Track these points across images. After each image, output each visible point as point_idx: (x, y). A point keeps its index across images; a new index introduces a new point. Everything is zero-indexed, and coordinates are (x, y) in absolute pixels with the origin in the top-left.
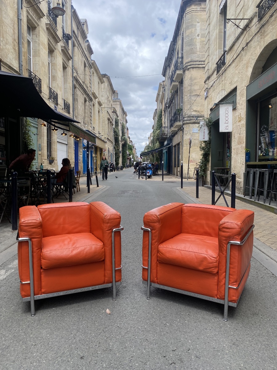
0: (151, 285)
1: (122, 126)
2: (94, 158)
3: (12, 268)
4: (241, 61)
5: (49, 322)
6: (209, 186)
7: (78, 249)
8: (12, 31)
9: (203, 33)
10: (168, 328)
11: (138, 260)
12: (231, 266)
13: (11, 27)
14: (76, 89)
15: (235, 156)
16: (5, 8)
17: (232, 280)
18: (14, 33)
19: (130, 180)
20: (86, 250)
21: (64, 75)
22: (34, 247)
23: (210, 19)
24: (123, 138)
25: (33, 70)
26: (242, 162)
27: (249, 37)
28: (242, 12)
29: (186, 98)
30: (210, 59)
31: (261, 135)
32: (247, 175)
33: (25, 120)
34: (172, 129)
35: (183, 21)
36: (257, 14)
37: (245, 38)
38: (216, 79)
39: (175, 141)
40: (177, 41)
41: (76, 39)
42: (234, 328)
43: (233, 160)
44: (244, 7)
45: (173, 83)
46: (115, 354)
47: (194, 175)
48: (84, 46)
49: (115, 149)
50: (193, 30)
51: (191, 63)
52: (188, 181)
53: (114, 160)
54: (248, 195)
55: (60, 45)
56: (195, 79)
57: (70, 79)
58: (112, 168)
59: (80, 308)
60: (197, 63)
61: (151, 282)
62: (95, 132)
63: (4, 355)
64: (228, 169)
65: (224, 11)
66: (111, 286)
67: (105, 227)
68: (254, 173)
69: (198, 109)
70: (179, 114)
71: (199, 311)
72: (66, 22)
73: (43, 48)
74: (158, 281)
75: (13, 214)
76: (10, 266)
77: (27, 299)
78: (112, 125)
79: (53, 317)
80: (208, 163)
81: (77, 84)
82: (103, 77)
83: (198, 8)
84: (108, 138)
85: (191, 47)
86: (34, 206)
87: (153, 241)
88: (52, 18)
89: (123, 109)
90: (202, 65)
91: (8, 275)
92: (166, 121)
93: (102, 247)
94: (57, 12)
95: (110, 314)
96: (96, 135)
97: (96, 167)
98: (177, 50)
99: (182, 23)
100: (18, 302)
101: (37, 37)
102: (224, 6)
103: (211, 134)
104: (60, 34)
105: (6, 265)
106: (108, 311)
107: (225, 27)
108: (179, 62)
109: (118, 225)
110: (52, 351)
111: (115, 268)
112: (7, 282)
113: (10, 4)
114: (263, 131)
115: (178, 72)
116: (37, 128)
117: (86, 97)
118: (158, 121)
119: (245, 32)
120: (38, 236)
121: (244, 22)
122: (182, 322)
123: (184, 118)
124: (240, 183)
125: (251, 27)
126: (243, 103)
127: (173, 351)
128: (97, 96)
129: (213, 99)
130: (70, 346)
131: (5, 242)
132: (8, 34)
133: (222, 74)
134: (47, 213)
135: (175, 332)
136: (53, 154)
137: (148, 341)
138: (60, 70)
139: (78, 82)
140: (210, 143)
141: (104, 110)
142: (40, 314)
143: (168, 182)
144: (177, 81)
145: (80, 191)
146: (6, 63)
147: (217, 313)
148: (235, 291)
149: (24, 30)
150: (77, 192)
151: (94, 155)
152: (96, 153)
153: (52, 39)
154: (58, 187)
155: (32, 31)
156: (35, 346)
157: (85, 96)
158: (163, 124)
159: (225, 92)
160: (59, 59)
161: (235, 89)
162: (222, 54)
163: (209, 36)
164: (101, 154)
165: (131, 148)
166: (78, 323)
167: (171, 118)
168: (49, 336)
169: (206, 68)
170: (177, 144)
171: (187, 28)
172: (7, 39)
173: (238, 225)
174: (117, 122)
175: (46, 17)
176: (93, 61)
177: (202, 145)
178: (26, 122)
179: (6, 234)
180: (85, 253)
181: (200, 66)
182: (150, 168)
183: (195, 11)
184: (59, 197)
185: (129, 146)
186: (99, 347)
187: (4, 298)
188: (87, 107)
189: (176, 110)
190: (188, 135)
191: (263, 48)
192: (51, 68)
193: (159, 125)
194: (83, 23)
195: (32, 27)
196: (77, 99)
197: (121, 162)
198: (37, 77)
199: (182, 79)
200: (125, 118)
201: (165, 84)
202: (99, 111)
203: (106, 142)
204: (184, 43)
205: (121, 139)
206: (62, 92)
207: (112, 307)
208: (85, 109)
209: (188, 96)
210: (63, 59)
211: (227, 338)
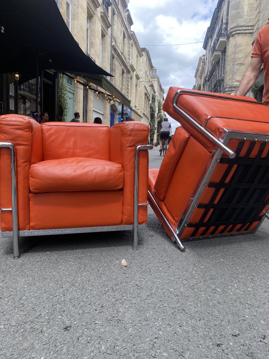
1: (159, 102)
5: (35, 269)
7: (84, 169)
10: (219, 296)
14: (114, 59)
20: (95, 171)
21: (103, 43)
24: (159, 115)
29: (228, 68)
40: (222, 7)
41: (116, 7)
45: (215, 53)
46: (127, 329)
48: (124, 15)
49: (150, 125)
51: (237, 29)
55: (99, 11)
56: (240, 46)
57: (109, 49)
59: (85, 256)
60: (243, 28)
62: (131, 105)
66: (132, 229)
67: (125, 142)
70: (220, 85)
73: (82, 12)
78: (149, 100)
79: (43, 263)
81: (116, 54)
82: (142, 51)
84: (143, 113)
85: (238, 10)
89: (160, 87)
90: (249, 31)
93: (120, 169)
95: (126, 266)
96: (132, 108)
98: (221, 17)
106: (124, 262)
108: (223, 28)
110: (21, 311)
111: (138, 203)
115: (221, 39)
116: (73, 93)
117: (124, 69)
120: (25, 141)
122: (243, 288)
123: (225, 89)
128: (135, 69)
130: (53, 305)
137: (187, 314)
138: (98, 37)
139: (117, 52)
141: (141, 84)
142: (27, 258)
144: (220, 51)
153: (91, 3)
157: (123, 67)
160: (98, 25)
166: (75, 274)
168: (25, 288)
174: (154, 98)
176: (132, 32)
178: (62, 85)
180: (94, 174)
181: (247, 31)
186: (101, 314)
188: (124, 79)
189: (217, 81)
192: (90, 34)
196: (115, 69)
197: (156, 139)
199: (225, 47)
200: (162, 96)
201: (205, 58)
202: (136, 85)
203: (142, 117)
204: (230, 7)
205: (157, 115)
206: (100, 60)
207: (130, 258)
208: (122, 81)
209: (231, 65)
210: (102, 26)
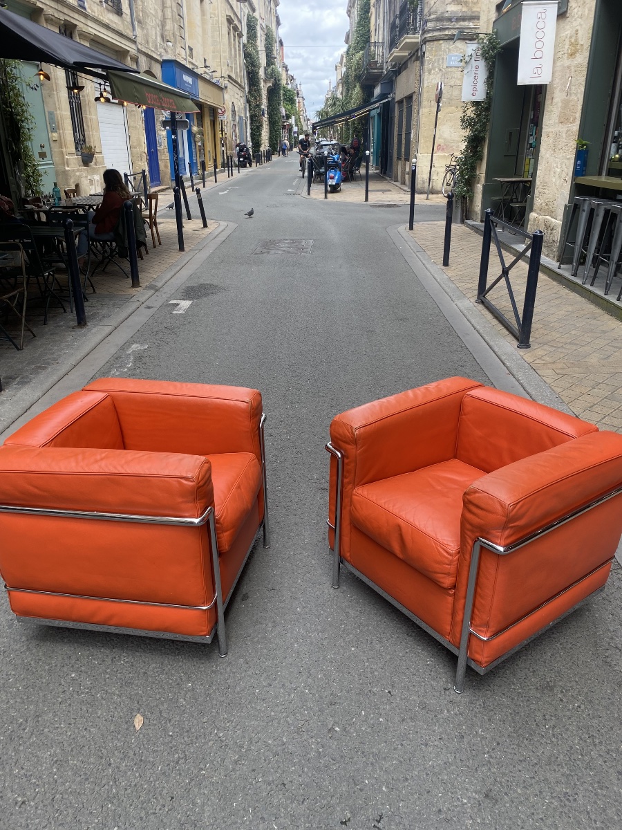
1: (266, 35)
2: (198, 136)
5: (60, 724)
6: (478, 224)
10: (336, 743)
19: (285, 198)
24: (270, 70)
26: (564, 175)
32: (573, 212)
34: (395, 54)
39: (400, 93)
42: (493, 739)
43: (543, 164)
47: (445, 183)
49: (250, 105)
52: (428, 202)
53: (248, 134)
54: (570, 262)
58: (245, 158)
62: (194, 61)
70: (415, 10)
78: (240, 36)
80: (478, 162)
84: (229, 76)
92: (381, 25)
96: (199, 71)
97: (204, 159)
103: (492, 82)
118: (359, 23)
122: (372, 719)
123: (426, 22)
124: (552, 230)
127: (342, 823)
130: (102, 807)
135: (353, 758)
136: (89, 138)
137: (287, 791)
140: (487, 109)
143: (379, 205)
145: (160, 244)
150: (155, 247)
151: (195, 130)
152: (201, 124)
156: (23, 808)
158: (373, 35)
164: (213, 123)
165: (291, 97)
167: (392, 19)
168: (55, 774)
170: (405, 97)
174: (251, 27)
177: (469, 113)
182: (335, 166)
184: (110, 268)
185: (287, 91)
190: (434, 74)
193: (362, 38)
197: (267, 139)
200: (273, 12)
203: (226, 87)
205: (265, 74)
211: (473, 776)
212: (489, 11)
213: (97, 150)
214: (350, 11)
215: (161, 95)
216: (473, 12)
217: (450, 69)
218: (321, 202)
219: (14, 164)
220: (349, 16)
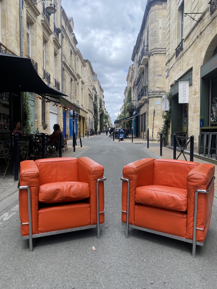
0: (129, 227)
1: (100, 100)
2: (78, 125)
3: (14, 211)
4: (196, 46)
5: (45, 257)
6: (170, 146)
8: (15, 26)
9: (164, 26)
10: (145, 264)
11: (117, 205)
12: (199, 211)
13: (14, 23)
14: (65, 71)
15: (191, 123)
16: (9, 8)
17: (199, 223)
18: (17, 28)
19: (106, 142)
21: (55, 60)
22: (32, 194)
23: (170, 15)
24: (101, 109)
25: (31, 56)
26: (197, 127)
27: (202, 28)
28: (196, 8)
29: (150, 78)
30: (171, 46)
31: (213, 105)
32: (201, 137)
33: (24, 95)
34: (140, 102)
35: (148, 17)
36: (210, 9)
37: (199, 28)
38: (175, 62)
39: (142, 112)
40: (144, 33)
41: (65, 32)
42: (202, 264)
43: (190, 125)
44: (198, 4)
45: (140, 66)
47: (158, 137)
48: (71, 37)
49: (94, 118)
50: (156, 24)
51: (155, 50)
52: (153, 143)
53: (94, 126)
54: (203, 153)
55: (52, 37)
56: (158, 62)
57: (60, 64)
58: (92, 133)
59: (71, 246)
60: (160, 50)
61: (129, 223)
62: (79, 105)
63: (7, 286)
64: (185, 133)
65: (182, 8)
66: (96, 227)
67: (91, 178)
68: (208, 136)
69: (161, 86)
70: (145, 90)
71: (170, 249)
72: (57, 19)
73: (39, 39)
74: (135, 222)
75: (15, 168)
76: (12, 210)
77: (27, 237)
78: (92, 99)
79: (48, 253)
80: (169, 128)
82: (85, 62)
83: (160, 7)
84: (89, 109)
85: (155, 37)
86: (33, 161)
87: (131, 190)
88: (46, 16)
89: (100, 87)
90: (163, 52)
91: (11, 217)
92: (135, 96)
94: (49, 11)
95: (95, 251)
96: (80, 107)
97: (80, 132)
98: (143, 40)
99: (148, 19)
100: (19, 239)
101: (34, 31)
102: (181, 4)
103: (171, 105)
104: (52, 28)
105: (9, 209)
106: (94, 248)
107: (182, 21)
108: (145, 49)
109: (101, 176)
110: (47, 283)
111: (99, 212)
112: (10, 223)
113: (13, 5)
114: (214, 102)
115: (144, 57)
116: (34, 101)
117: (72, 78)
118: (128, 96)
119: (199, 24)
120: (36, 184)
121: (198, 16)
122: (157, 258)
123: (149, 93)
124: (195, 144)
125: (204, 20)
126: (198, 80)
127: (151, 284)
128: (80, 77)
129: (173, 78)
130: (62, 278)
131: (9, 190)
132: (12, 28)
133: (180, 57)
134: (43, 166)
135: (152, 267)
136: (46, 122)
137: (129, 275)
138: (52, 56)
139: (66, 66)
140: (170, 113)
141: (86, 88)
142: (37, 250)
143: (137, 143)
144: (144, 65)
145: (67, 150)
146: (10, 51)
147: (186, 251)
148: (202, 232)
149: (24, 26)
150: (66, 151)
151: (78, 123)
152: (80, 121)
153: (46, 32)
154: (50, 147)
155: (31, 25)
156: (33, 278)
157: (71, 76)
158: (132, 98)
159: (182, 72)
160: (51, 47)
161: (191, 69)
162: (180, 42)
163: (169, 28)
164: (83, 122)
165: (107, 117)
166: (68, 258)
167: (138, 93)
168: (44, 270)
169: (167, 54)
170: (143, 114)
171: (152, 23)
172: (11, 32)
173: (204, 176)
174: (96, 97)
175: (41, 15)
176: (77, 50)
177: (164, 114)
178: (25, 97)
179: (9, 184)
181: (162, 52)
182: (122, 133)
183: (158, 10)
184: (51, 155)
185: (105, 115)
186: (88, 280)
187: (8, 236)
188: (73, 85)
189: (143, 87)
190: (152, 107)
191: (214, 35)
192: (45, 54)
193: (129, 99)
194: (69, 20)
195: (31, 23)
196: (65, 79)
197: (99, 128)
198: (34, 61)
199: (148, 63)
200: (102, 94)
201: (134, 67)
202: (82, 88)
203: (88, 113)
204: (149, 35)
205: (99, 110)
206: (53, 73)
207: (97, 245)
208: (71, 87)
209: (152, 76)
210: (54, 48)
211: (197, 273)
212: (168, 87)
213: (48, 126)
214: (125, 94)
215: (72, 106)
216: (163, 90)
217: (157, 105)
218: (118, 142)
219: (24, 126)
220: (125, 95)
